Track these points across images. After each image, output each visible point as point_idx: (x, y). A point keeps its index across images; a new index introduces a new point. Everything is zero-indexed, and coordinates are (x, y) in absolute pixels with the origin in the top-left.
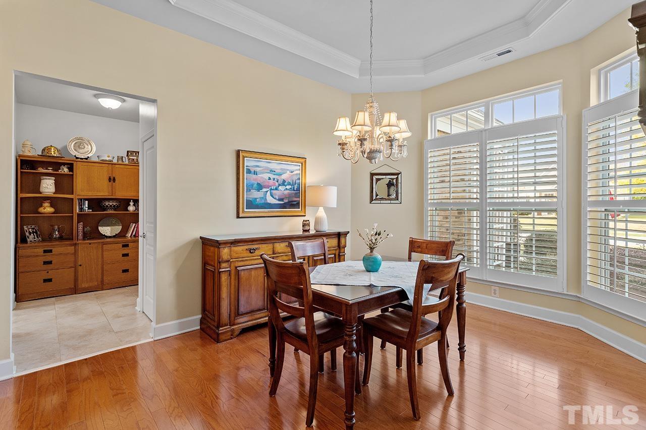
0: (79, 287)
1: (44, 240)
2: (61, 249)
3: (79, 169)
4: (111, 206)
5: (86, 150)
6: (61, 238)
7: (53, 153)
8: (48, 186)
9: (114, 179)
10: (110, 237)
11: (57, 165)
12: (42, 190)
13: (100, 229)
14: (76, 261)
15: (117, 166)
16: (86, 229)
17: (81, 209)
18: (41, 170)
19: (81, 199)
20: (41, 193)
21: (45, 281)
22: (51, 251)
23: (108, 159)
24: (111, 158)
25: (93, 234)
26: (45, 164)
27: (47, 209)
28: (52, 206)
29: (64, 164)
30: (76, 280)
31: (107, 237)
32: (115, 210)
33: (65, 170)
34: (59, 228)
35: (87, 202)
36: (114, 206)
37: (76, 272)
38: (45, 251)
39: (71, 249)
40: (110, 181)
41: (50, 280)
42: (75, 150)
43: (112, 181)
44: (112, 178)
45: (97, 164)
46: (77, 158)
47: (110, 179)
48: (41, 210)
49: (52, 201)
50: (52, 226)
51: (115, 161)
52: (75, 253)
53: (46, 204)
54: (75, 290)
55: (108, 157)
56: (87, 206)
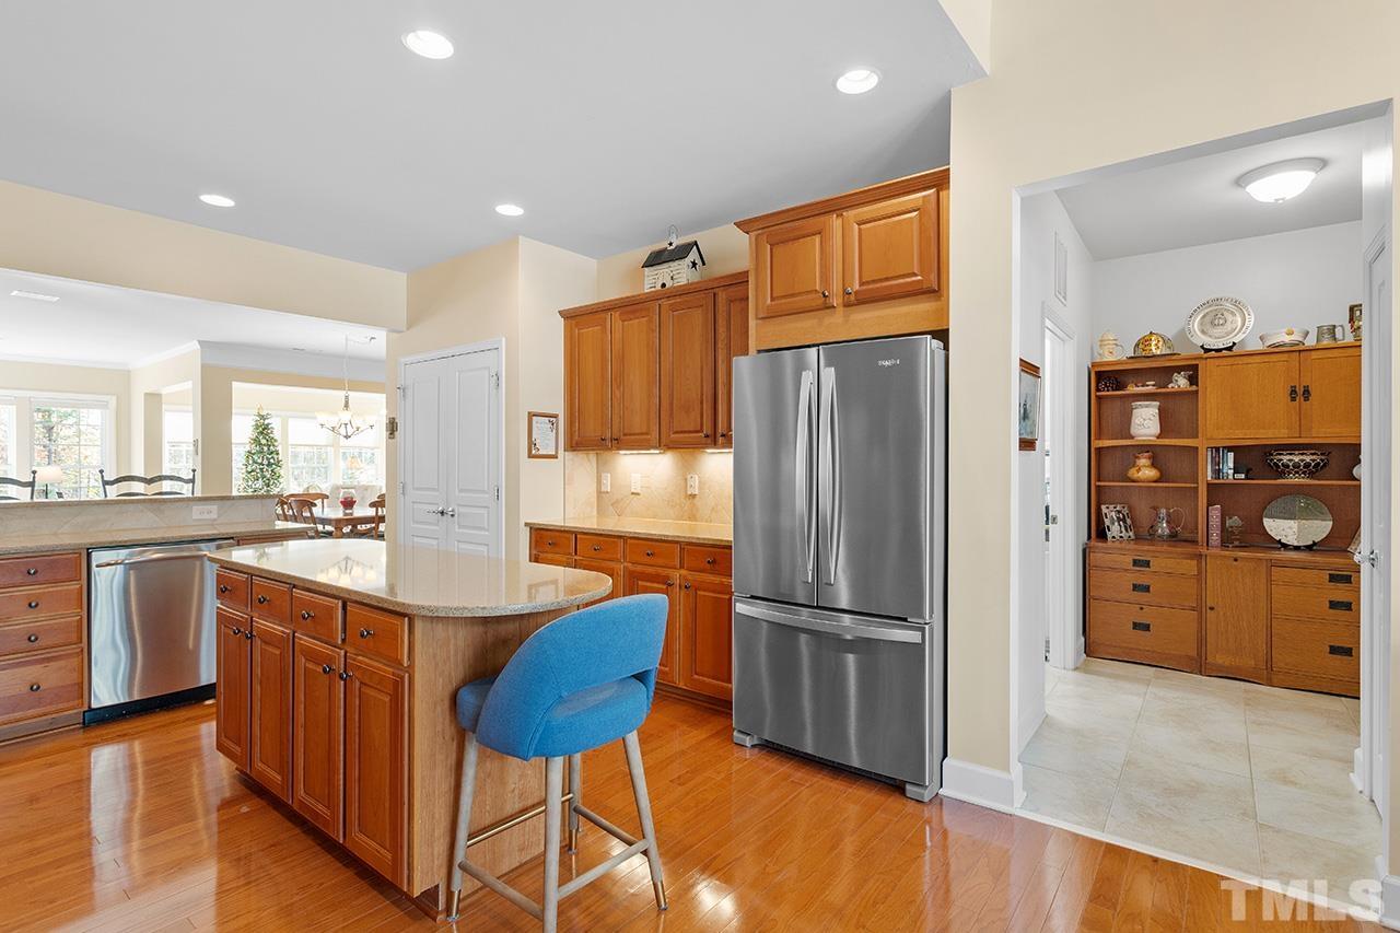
0: (1209, 660)
1: (1138, 538)
2: (1166, 561)
3: (1210, 373)
4: (1296, 466)
5: (1229, 327)
6: (1173, 537)
7: (1153, 348)
8: (1145, 422)
9: (1307, 393)
10: (1297, 548)
11: (1165, 373)
12: (1134, 431)
13: (1269, 524)
14: (1200, 598)
15: (1314, 355)
16: (1234, 521)
17: (1217, 473)
18: (1132, 389)
19: (1217, 449)
20: (1133, 438)
21: (1136, 626)
22: (1147, 564)
23: (1288, 339)
24: (1296, 337)
25: (1252, 537)
26: (1139, 374)
27: (1145, 471)
28: (1153, 465)
29: (1178, 369)
30: (1202, 642)
31: (1285, 546)
32: (1312, 475)
33: (1181, 382)
34: (1169, 515)
35: (1231, 456)
36: (1307, 465)
37: (1201, 621)
38: (1136, 563)
39: (1190, 566)
40: (1293, 399)
41: (1147, 628)
42: (1203, 332)
43: (1300, 398)
44: (1300, 391)
45: (1258, 359)
46: (1207, 351)
47: (1293, 391)
48: (1133, 473)
49: (1153, 452)
50: (1155, 508)
51: (1311, 342)
52: (1200, 577)
53: (1143, 461)
54: (1199, 664)
55: (1290, 333)
56: (1231, 465)
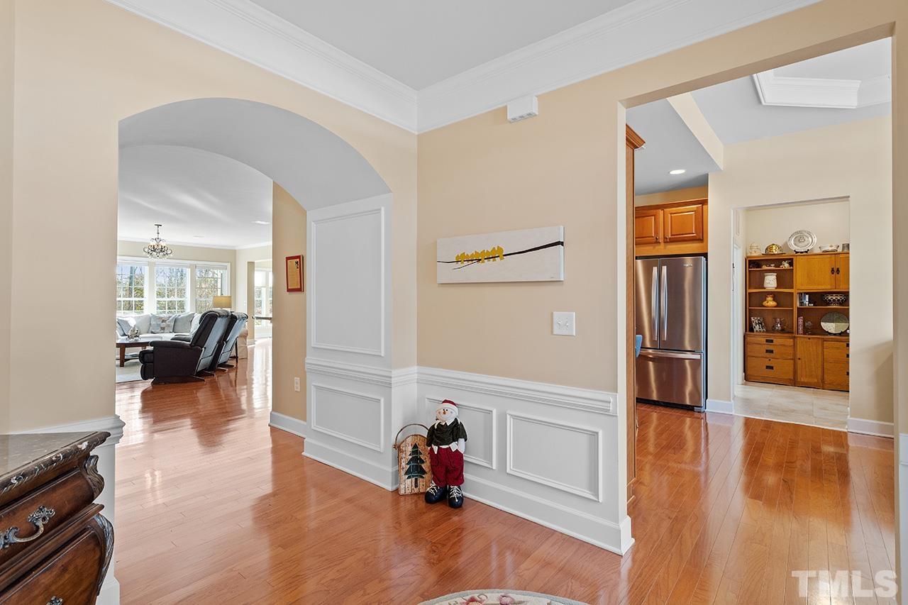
0: (799, 380)
1: (767, 331)
2: (780, 340)
3: (798, 262)
4: (834, 300)
5: (806, 243)
6: (783, 331)
7: (774, 250)
8: (771, 282)
9: (838, 270)
10: (835, 334)
11: (778, 262)
12: (765, 286)
13: (822, 324)
14: (795, 354)
15: (841, 256)
16: (809, 324)
17: (802, 303)
18: (765, 267)
19: (801, 294)
20: (765, 288)
21: (767, 367)
22: (772, 341)
23: (830, 249)
24: (834, 248)
25: (815, 330)
26: (768, 262)
27: (770, 302)
28: (774, 300)
29: (785, 260)
30: (795, 372)
31: (830, 334)
32: (841, 304)
33: (786, 265)
34: (781, 321)
35: (807, 296)
36: (839, 300)
37: (795, 364)
38: (767, 341)
39: (790, 342)
40: (833, 273)
41: (772, 368)
42: (795, 244)
43: (835, 273)
44: (835, 270)
45: (818, 256)
46: (797, 252)
47: (833, 270)
48: (765, 303)
49: (775, 295)
50: (775, 319)
51: (840, 250)
52: (794, 346)
53: (770, 298)
54: (794, 382)
55: (831, 246)
56: (807, 300)
